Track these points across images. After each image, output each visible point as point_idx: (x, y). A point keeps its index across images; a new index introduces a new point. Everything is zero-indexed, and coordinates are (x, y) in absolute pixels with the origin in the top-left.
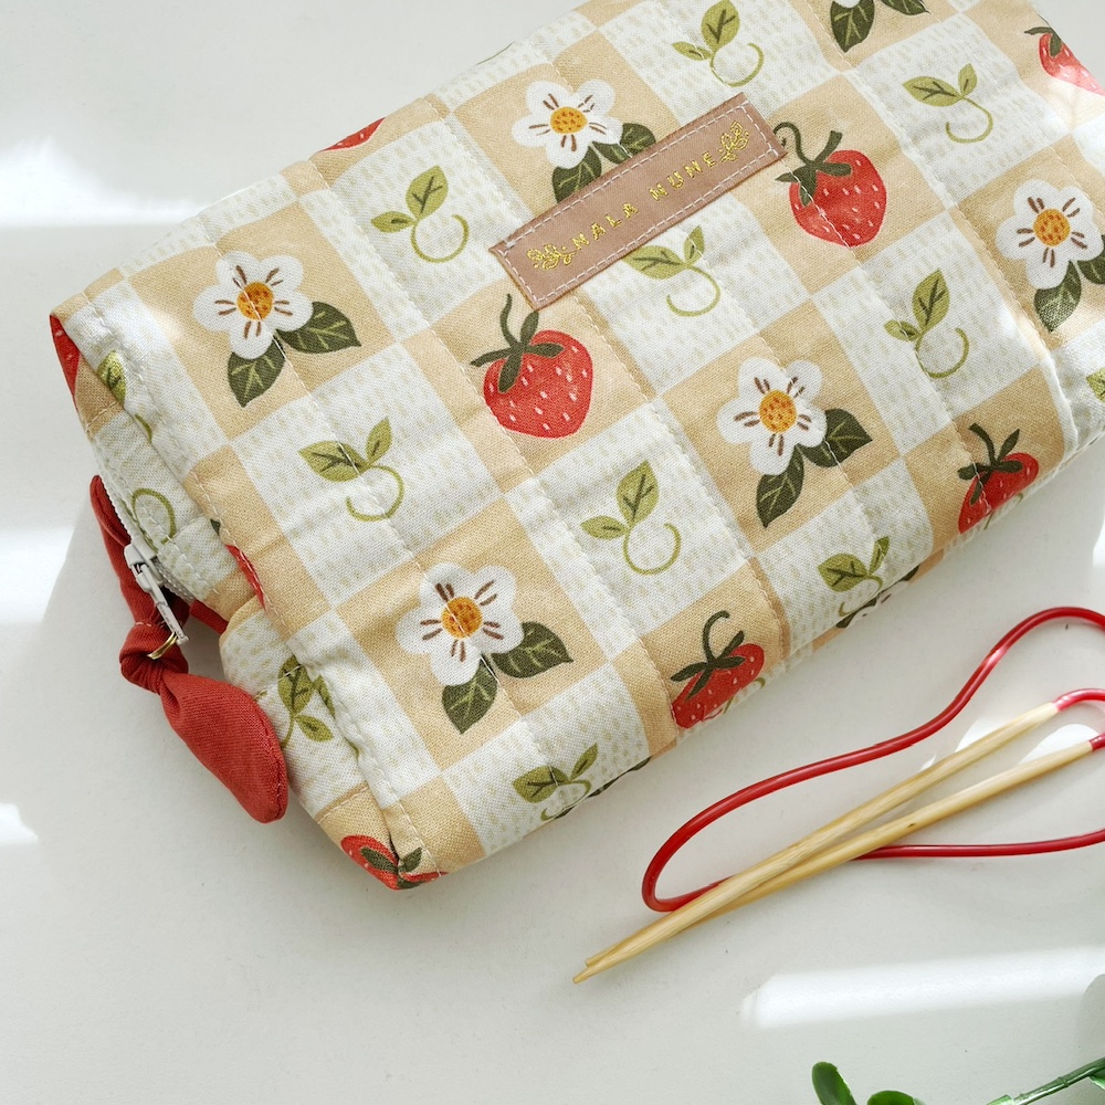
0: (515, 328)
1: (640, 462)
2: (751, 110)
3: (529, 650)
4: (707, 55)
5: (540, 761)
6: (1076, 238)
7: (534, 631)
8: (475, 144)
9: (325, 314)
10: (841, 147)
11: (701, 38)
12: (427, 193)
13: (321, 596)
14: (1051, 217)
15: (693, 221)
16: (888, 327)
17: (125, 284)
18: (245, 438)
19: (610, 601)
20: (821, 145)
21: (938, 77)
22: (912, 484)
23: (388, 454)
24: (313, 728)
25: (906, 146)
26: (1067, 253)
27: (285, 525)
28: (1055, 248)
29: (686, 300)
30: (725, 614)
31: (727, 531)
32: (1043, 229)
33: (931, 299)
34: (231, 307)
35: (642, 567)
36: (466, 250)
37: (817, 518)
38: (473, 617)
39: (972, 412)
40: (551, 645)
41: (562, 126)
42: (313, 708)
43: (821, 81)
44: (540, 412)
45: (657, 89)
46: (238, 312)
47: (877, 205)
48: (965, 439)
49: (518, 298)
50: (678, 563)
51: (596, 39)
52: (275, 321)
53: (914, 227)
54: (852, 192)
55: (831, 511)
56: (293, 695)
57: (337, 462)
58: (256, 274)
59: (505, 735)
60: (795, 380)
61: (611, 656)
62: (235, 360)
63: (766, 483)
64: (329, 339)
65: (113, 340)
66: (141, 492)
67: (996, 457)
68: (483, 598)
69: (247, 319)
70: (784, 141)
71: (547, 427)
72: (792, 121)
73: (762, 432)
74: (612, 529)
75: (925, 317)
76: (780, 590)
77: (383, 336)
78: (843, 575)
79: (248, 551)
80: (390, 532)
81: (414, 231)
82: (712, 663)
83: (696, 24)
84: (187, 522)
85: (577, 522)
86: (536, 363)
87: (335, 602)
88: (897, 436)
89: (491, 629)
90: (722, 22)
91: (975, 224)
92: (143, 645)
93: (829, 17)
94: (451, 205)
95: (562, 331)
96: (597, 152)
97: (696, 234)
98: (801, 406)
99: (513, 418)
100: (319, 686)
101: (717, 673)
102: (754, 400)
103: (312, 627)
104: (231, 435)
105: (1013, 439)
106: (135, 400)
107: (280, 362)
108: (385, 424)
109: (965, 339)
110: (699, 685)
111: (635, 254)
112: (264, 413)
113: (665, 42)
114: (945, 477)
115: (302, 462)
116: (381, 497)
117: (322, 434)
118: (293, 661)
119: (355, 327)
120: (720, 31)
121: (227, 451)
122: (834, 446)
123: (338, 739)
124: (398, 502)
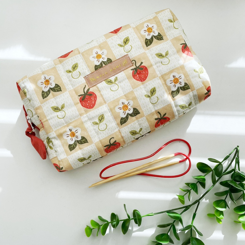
0: (86, 91)
1: (102, 114)
2: (129, 57)
3: (82, 140)
4: (123, 46)
5: (82, 157)
6: (180, 83)
7: (83, 138)
8: (84, 59)
9: (57, 86)
10: (142, 65)
11: (123, 43)
12: (75, 67)
13: (52, 129)
14: (176, 79)
15: (116, 76)
16: (145, 96)
17: (27, 78)
18: (43, 104)
19: (95, 134)
20: (139, 64)
21: (162, 53)
22: (147, 120)
23: (64, 109)
24: (50, 147)
25: (154, 65)
26: (178, 85)
27: (48, 118)
28: (176, 84)
29: (113, 89)
30: (113, 138)
31: (115, 125)
32: (174, 81)
33: (153, 91)
34: (43, 83)
35: (101, 130)
36: (80, 77)
37: (130, 125)
38: (74, 135)
39: (158, 110)
40: (85, 140)
41: (98, 57)
42: (51, 144)
43: (141, 53)
44: (88, 105)
45: (114, 52)
46: (44, 84)
47: (146, 75)
48: (157, 114)
49: (87, 86)
50: (106, 129)
51: (106, 42)
52: (50, 86)
53: (152, 79)
54: (143, 72)
55: (132, 124)
56: (48, 142)
57: (56, 109)
58: (47, 78)
59: (77, 152)
60: (129, 103)
61: (94, 142)
62: (43, 92)
63: (122, 119)
64: (57, 90)
65: (25, 87)
66: (29, 110)
67: (162, 117)
68: (76, 132)
69: (45, 85)
70: (133, 63)
71: (88, 107)
72: (135, 60)
73: (122, 111)
74: (97, 124)
75: (152, 94)
76: (123, 135)
77: (65, 90)
78: (134, 133)
79: (42, 121)
80: (63, 120)
81: (72, 74)
82: (111, 145)
83: (122, 41)
84: (35, 115)
85: (92, 122)
86: (88, 97)
87: (54, 130)
88: (144, 113)
89: (77, 137)
90: (127, 41)
91: (163, 79)
92: (28, 131)
93: (145, 41)
94: (78, 70)
95: (93, 92)
96: (102, 63)
97: (116, 78)
98: (129, 107)
99: (84, 105)
100: (52, 141)
101: (112, 146)
102: (121, 106)
103: (51, 133)
104: (41, 103)
105: (165, 114)
106: (28, 96)
107: (50, 93)
108: (64, 104)
109: (158, 98)
110: (109, 148)
111: (106, 80)
112: (46, 100)
113: (116, 44)
114: (152, 120)
115: (51, 109)
116: (62, 115)
117: (54, 105)
118: (48, 137)
119: (61, 88)
120: (126, 42)
121: (40, 106)
122: (134, 114)
123: (54, 150)
124: (65, 116)
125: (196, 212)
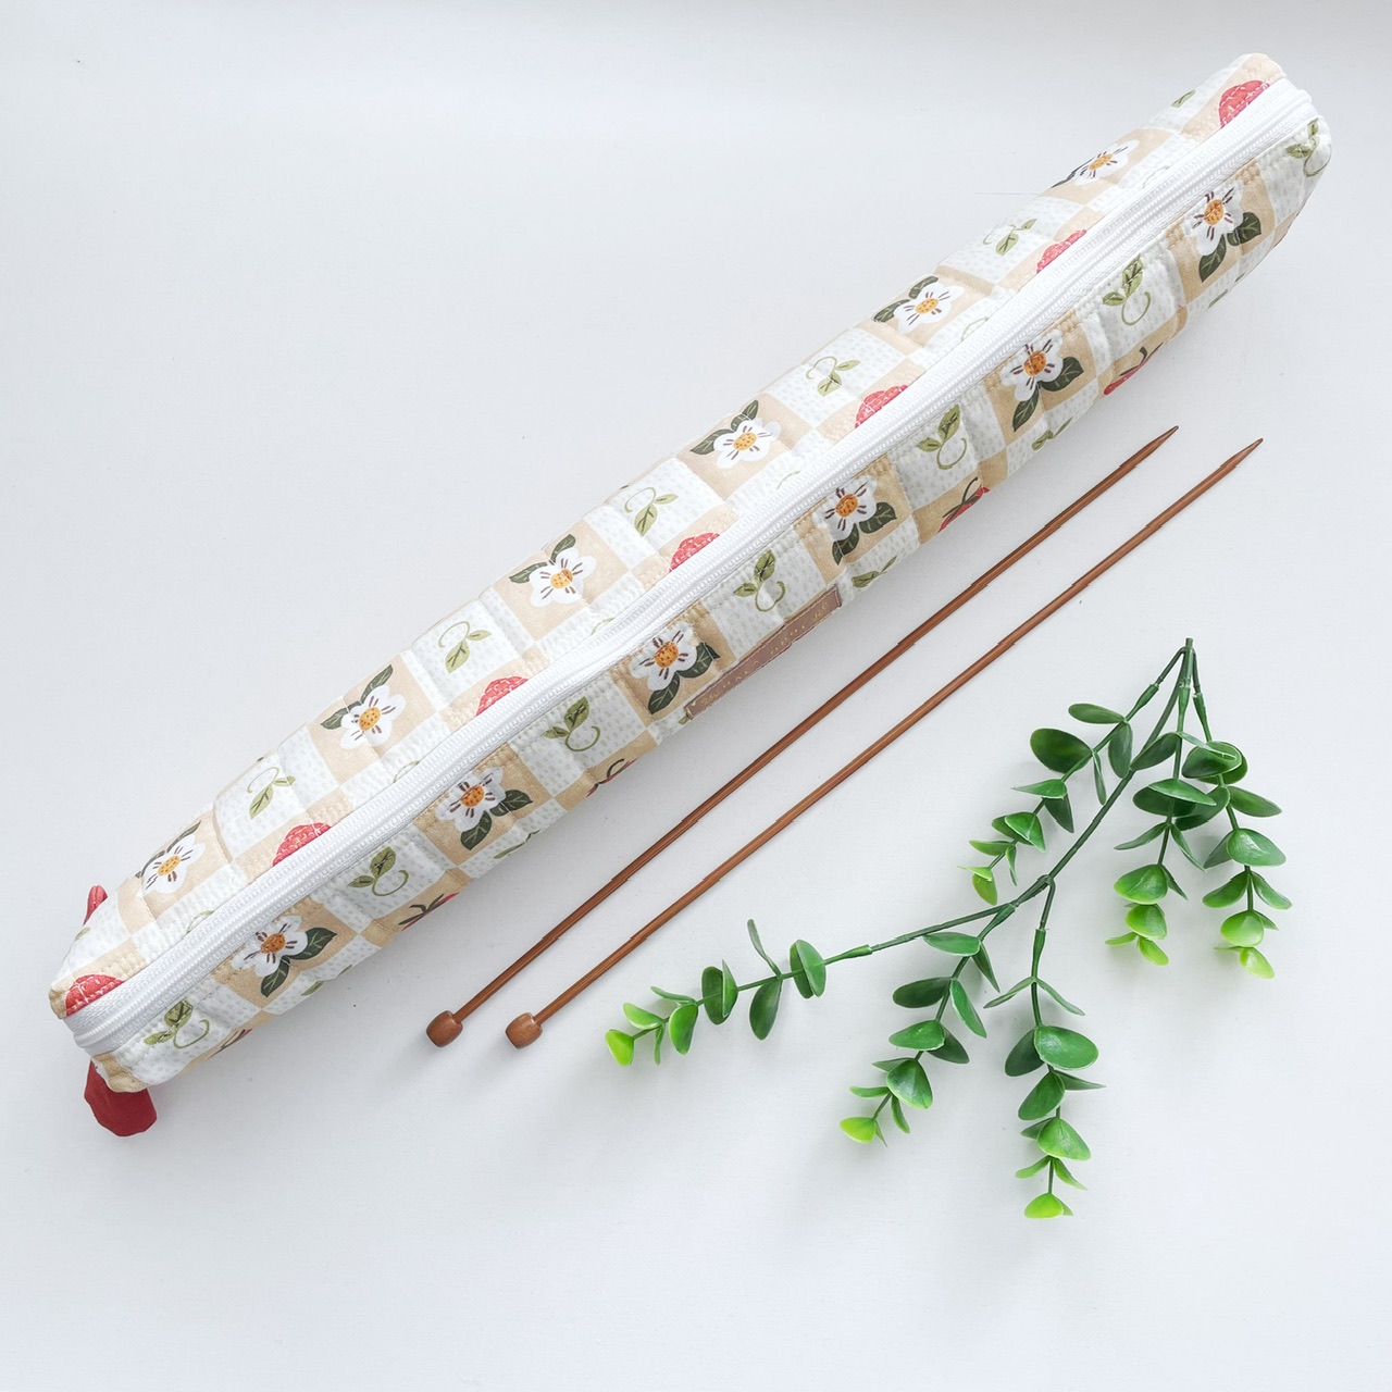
125: (1043, 924)
